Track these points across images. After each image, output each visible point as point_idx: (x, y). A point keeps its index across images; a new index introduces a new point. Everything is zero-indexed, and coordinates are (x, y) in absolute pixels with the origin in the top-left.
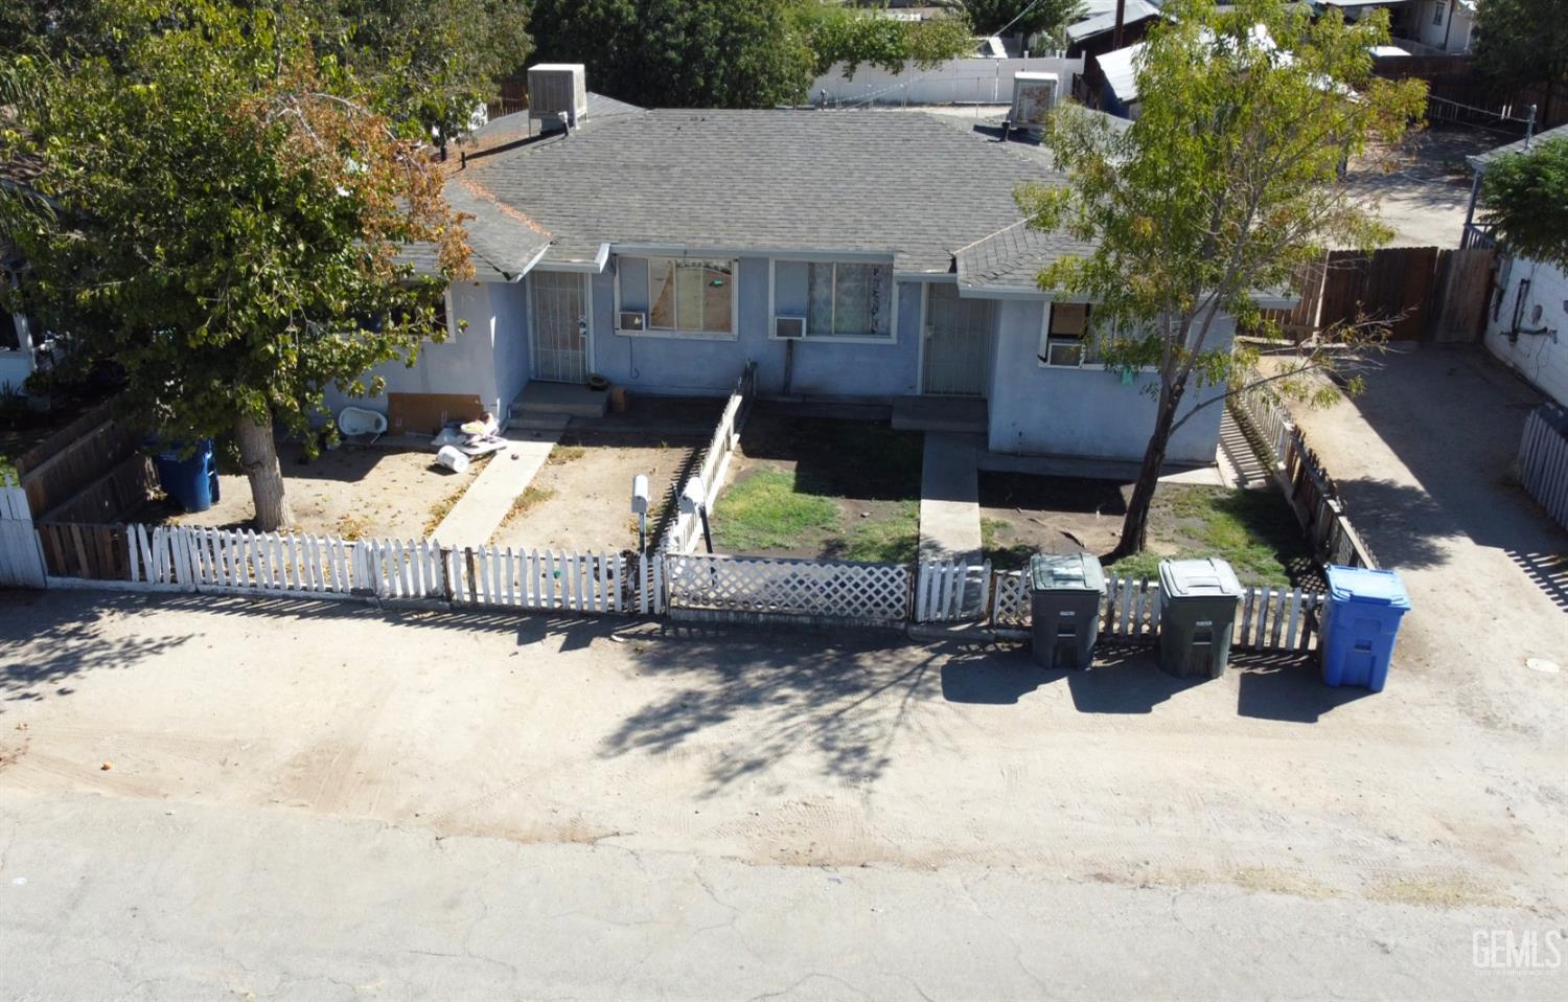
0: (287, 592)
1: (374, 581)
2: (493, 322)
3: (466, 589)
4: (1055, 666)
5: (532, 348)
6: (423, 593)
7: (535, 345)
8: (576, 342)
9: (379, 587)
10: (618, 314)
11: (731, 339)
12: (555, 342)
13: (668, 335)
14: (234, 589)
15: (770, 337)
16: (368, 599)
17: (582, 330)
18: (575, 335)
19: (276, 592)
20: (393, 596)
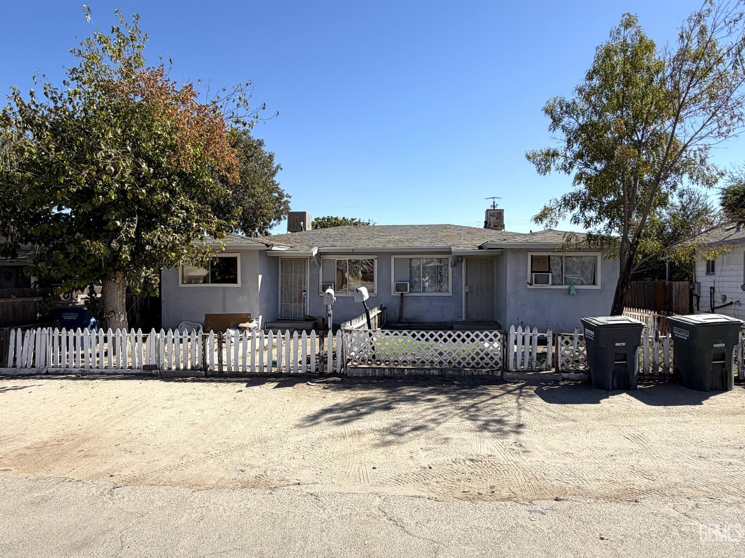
0: (104, 370)
1: (158, 359)
2: (260, 277)
3: (216, 362)
4: (613, 389)
5: (280, 304)
6: (189, 367)
7: (281, 302)
8: (301, 299)
9: (161, 363)
10: (321, 284)
11: (374, 296)
12: (291, 300)
13: (344, 295)
14: (70, 370)
15: (393, 294)
16: (153, 372)
17: (304, 293)
18: (300, 296)
19: (96, 371)
20: (170, 369)
